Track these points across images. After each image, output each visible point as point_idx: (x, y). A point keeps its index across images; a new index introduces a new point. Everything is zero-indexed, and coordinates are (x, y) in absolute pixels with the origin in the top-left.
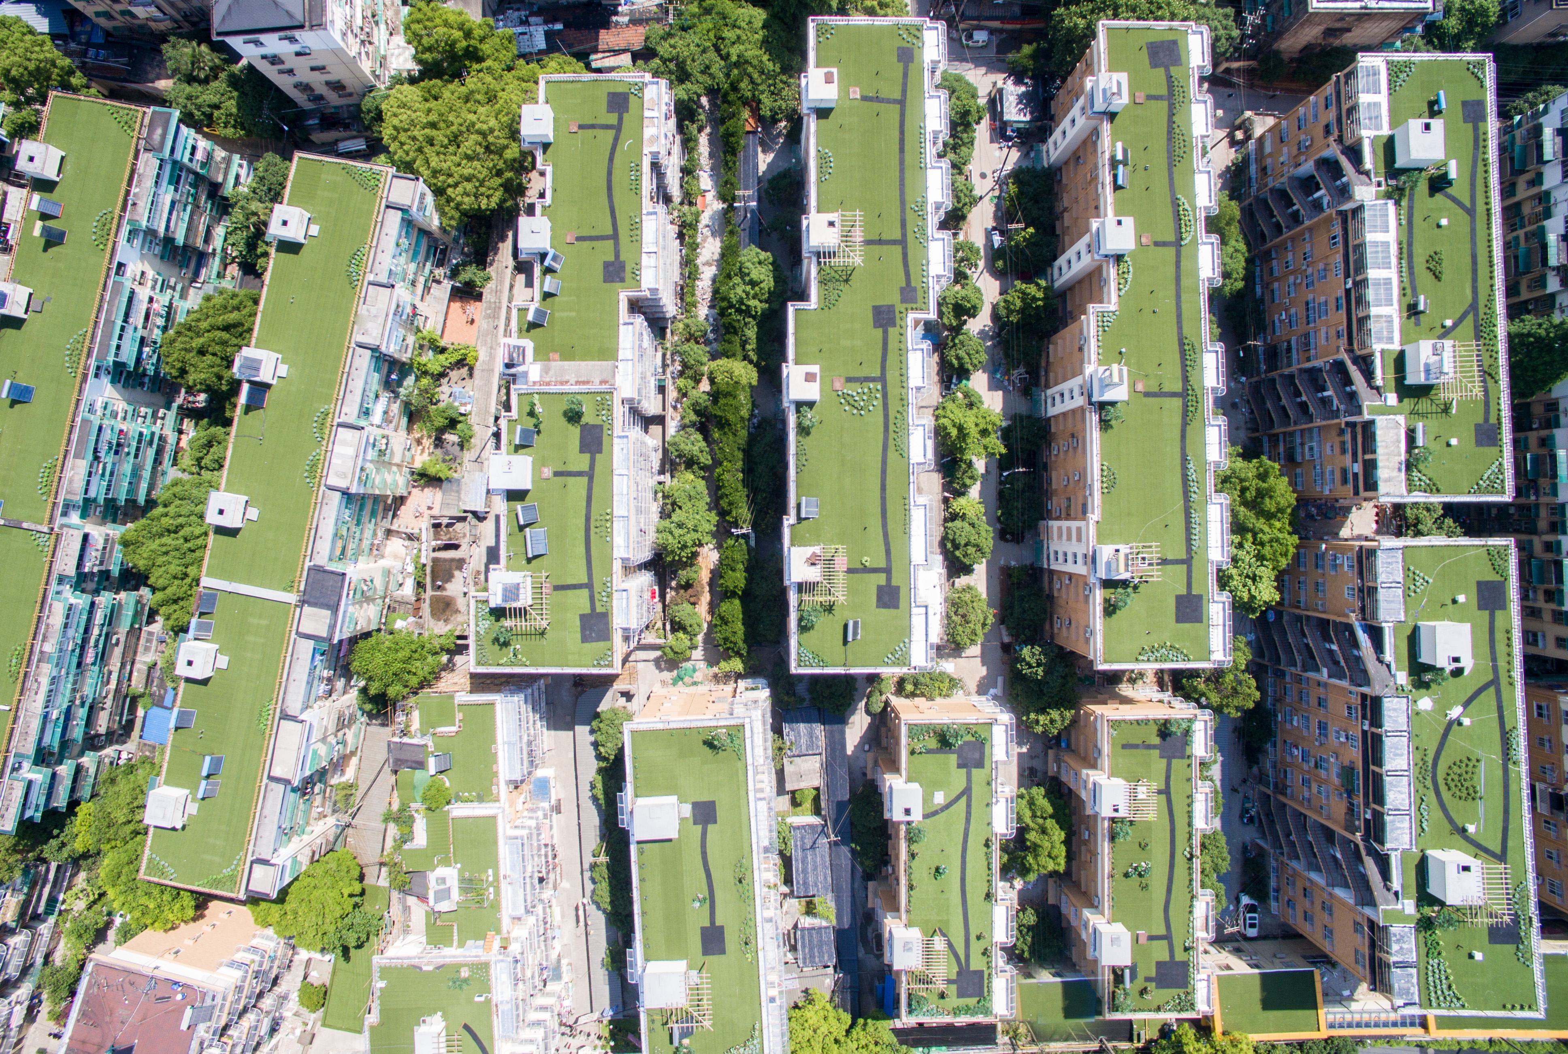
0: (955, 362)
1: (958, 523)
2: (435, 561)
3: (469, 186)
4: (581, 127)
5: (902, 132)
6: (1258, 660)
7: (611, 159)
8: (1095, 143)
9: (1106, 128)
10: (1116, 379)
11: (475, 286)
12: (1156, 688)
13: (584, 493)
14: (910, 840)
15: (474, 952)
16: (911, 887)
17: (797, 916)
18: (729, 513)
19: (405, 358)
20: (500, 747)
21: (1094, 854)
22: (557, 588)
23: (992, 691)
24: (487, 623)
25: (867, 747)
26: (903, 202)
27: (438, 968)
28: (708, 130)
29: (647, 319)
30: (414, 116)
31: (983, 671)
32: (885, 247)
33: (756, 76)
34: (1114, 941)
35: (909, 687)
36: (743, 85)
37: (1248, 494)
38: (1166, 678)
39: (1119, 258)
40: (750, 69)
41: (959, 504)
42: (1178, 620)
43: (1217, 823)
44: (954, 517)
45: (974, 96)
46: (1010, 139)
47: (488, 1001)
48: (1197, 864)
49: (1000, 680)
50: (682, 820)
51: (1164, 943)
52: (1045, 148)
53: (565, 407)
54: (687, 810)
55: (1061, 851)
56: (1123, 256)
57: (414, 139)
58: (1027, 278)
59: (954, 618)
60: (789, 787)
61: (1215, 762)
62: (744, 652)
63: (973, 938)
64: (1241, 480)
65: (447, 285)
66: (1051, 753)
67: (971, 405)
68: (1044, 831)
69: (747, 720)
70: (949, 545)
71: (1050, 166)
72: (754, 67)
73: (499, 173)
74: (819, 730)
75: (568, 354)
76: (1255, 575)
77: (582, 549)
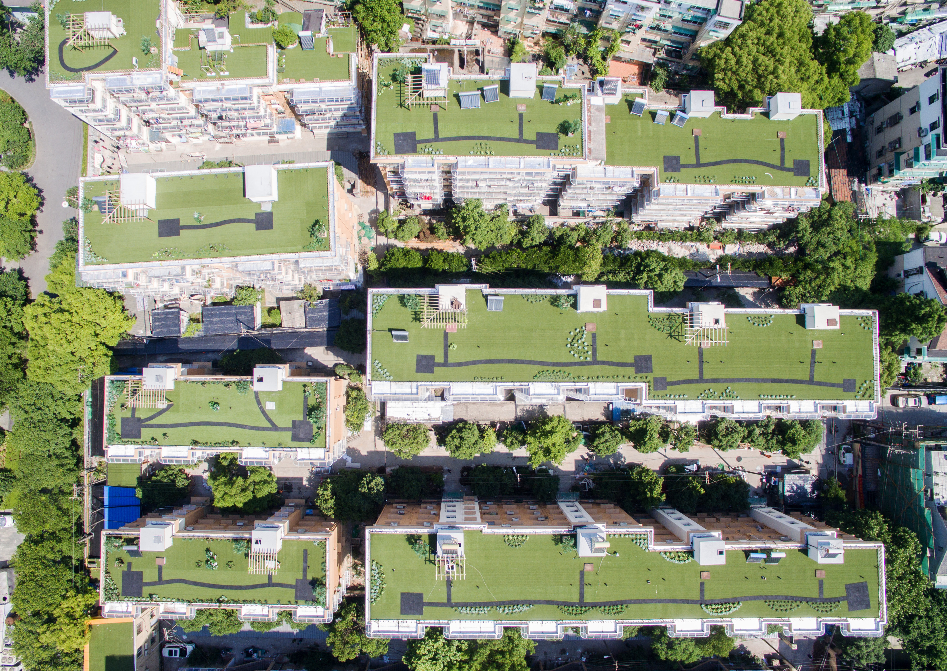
0: (601, 430)
1: (477, 432)
2: (452, 51)
3: (733, 61)
4: (782, 140)
5: (787, 381)
6: (369, 664)
7: (757, 162)
8: (779, 539)
9: (795, 546)
10: (597, 545)
11: (652, 81)
12: (349, 585)
13: (506, 136)
14: (238, 383)
15: (169, 61)
16: (203, 383)
17: (190, 312)
18: (487, 256)
19: (602, 22)
20: (317, 85)
21: (225, 529)
22: (435, 116)
23: (349, 459)
24: (409, 65)
25: (310, 364)
26: (732, 381)
27: (158, 32)
28: (770, 252)
29: (635, 191)
30: (789, 18)
31: (364, 453)
32: (697, 366)
33: (818, 282)
34: (158, 539)
35: (354, 394)
36: (809, 273)
37: (499, 656)
38: (357, 592)
39: (690, 553)
40: (822, 277)
41: (491, 434)
42: (403, 595)
43: (247, 627)
44: (482, 431)
45: (805, 450)
46: (768, 480)
47: (132, 67)
48: (216, 606)
49: (358, 465)
50: (259, 204)
51: (156, 579)
52: (763, 506)
53: (571, 122)
54: (267, 208)
55: (228, 503)
56: (692, 556)
57: (771, 20)
58: (665, 488)
59: (406, 428)
60: (283, 304)
61: (293, 627)
62: (383, 269)
63: (165, 430)
64: (510, 652)
65: (651, 60)
66: (303, 501)
67: (567, 442)
68: (244, 490)
69: (333, 253)
70: (461, 425)
71: (751, 509)
72: (825, 280)
73: (741, 87)
74: (323, 328)
75: (611, 130)
76: (437, 660)
77: (464, 134)
